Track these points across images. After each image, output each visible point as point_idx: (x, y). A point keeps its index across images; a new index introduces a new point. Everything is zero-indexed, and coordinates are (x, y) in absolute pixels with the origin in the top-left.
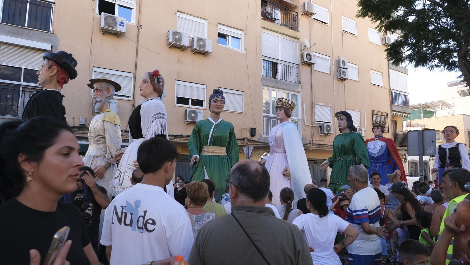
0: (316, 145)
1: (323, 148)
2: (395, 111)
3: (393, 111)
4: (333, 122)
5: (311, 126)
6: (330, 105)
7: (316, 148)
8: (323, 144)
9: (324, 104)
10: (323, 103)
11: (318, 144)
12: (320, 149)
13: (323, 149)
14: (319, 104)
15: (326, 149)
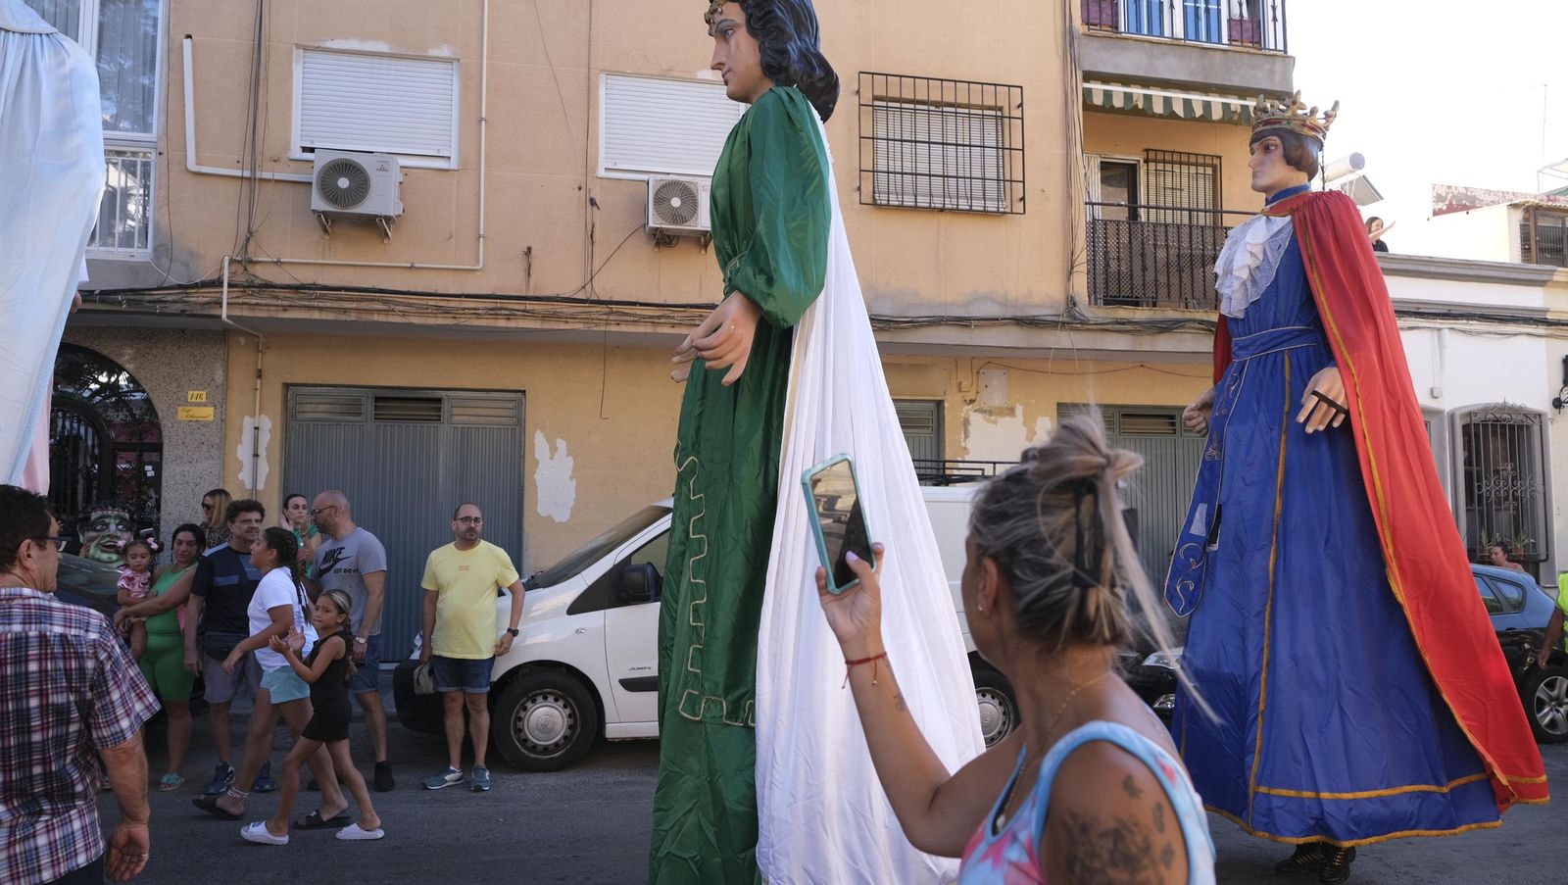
0: (281, 293)
1: (345, 311)
2: (1106, 78)
3: (1089, 76)
4: (460, 152)
5: (242, 178)
6: (444, 52)
7: (285, 308)
8: (347, 289)
9: (382, 47)
10: (376, 36)
11: (297, 288)
12: (316, 315)
13: (352, 317)
14: (330, 44)
15: (376, 318)
